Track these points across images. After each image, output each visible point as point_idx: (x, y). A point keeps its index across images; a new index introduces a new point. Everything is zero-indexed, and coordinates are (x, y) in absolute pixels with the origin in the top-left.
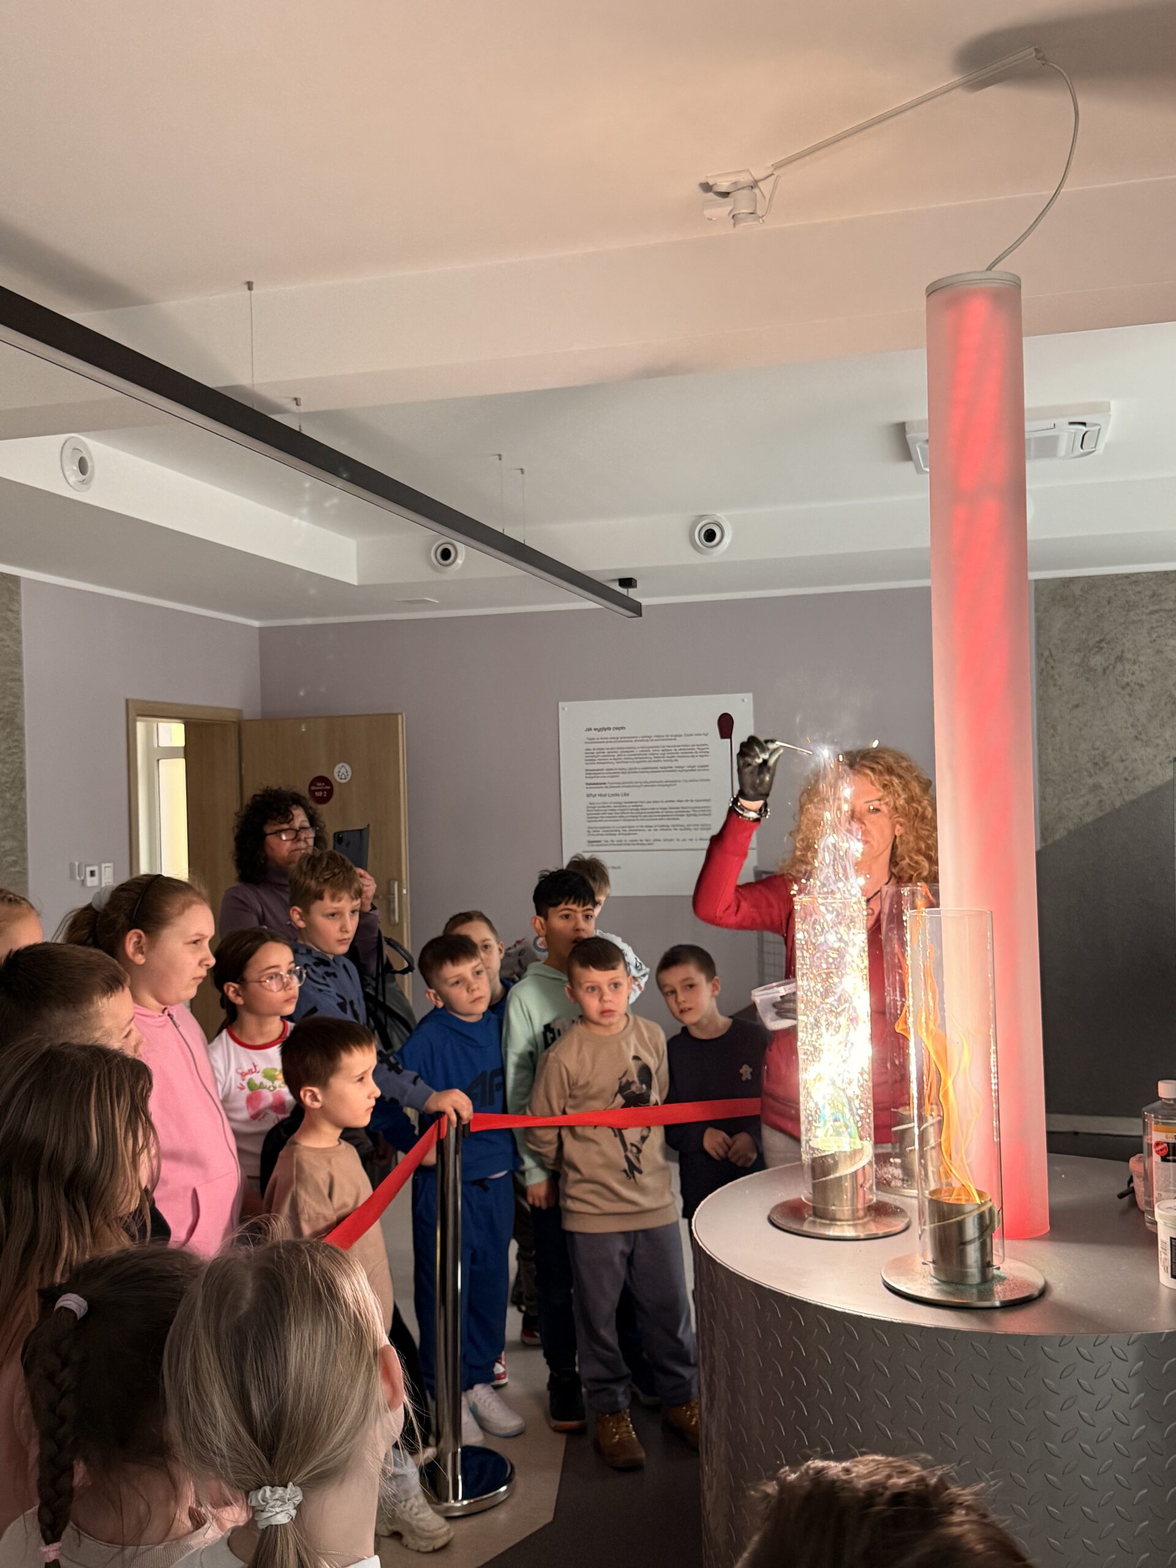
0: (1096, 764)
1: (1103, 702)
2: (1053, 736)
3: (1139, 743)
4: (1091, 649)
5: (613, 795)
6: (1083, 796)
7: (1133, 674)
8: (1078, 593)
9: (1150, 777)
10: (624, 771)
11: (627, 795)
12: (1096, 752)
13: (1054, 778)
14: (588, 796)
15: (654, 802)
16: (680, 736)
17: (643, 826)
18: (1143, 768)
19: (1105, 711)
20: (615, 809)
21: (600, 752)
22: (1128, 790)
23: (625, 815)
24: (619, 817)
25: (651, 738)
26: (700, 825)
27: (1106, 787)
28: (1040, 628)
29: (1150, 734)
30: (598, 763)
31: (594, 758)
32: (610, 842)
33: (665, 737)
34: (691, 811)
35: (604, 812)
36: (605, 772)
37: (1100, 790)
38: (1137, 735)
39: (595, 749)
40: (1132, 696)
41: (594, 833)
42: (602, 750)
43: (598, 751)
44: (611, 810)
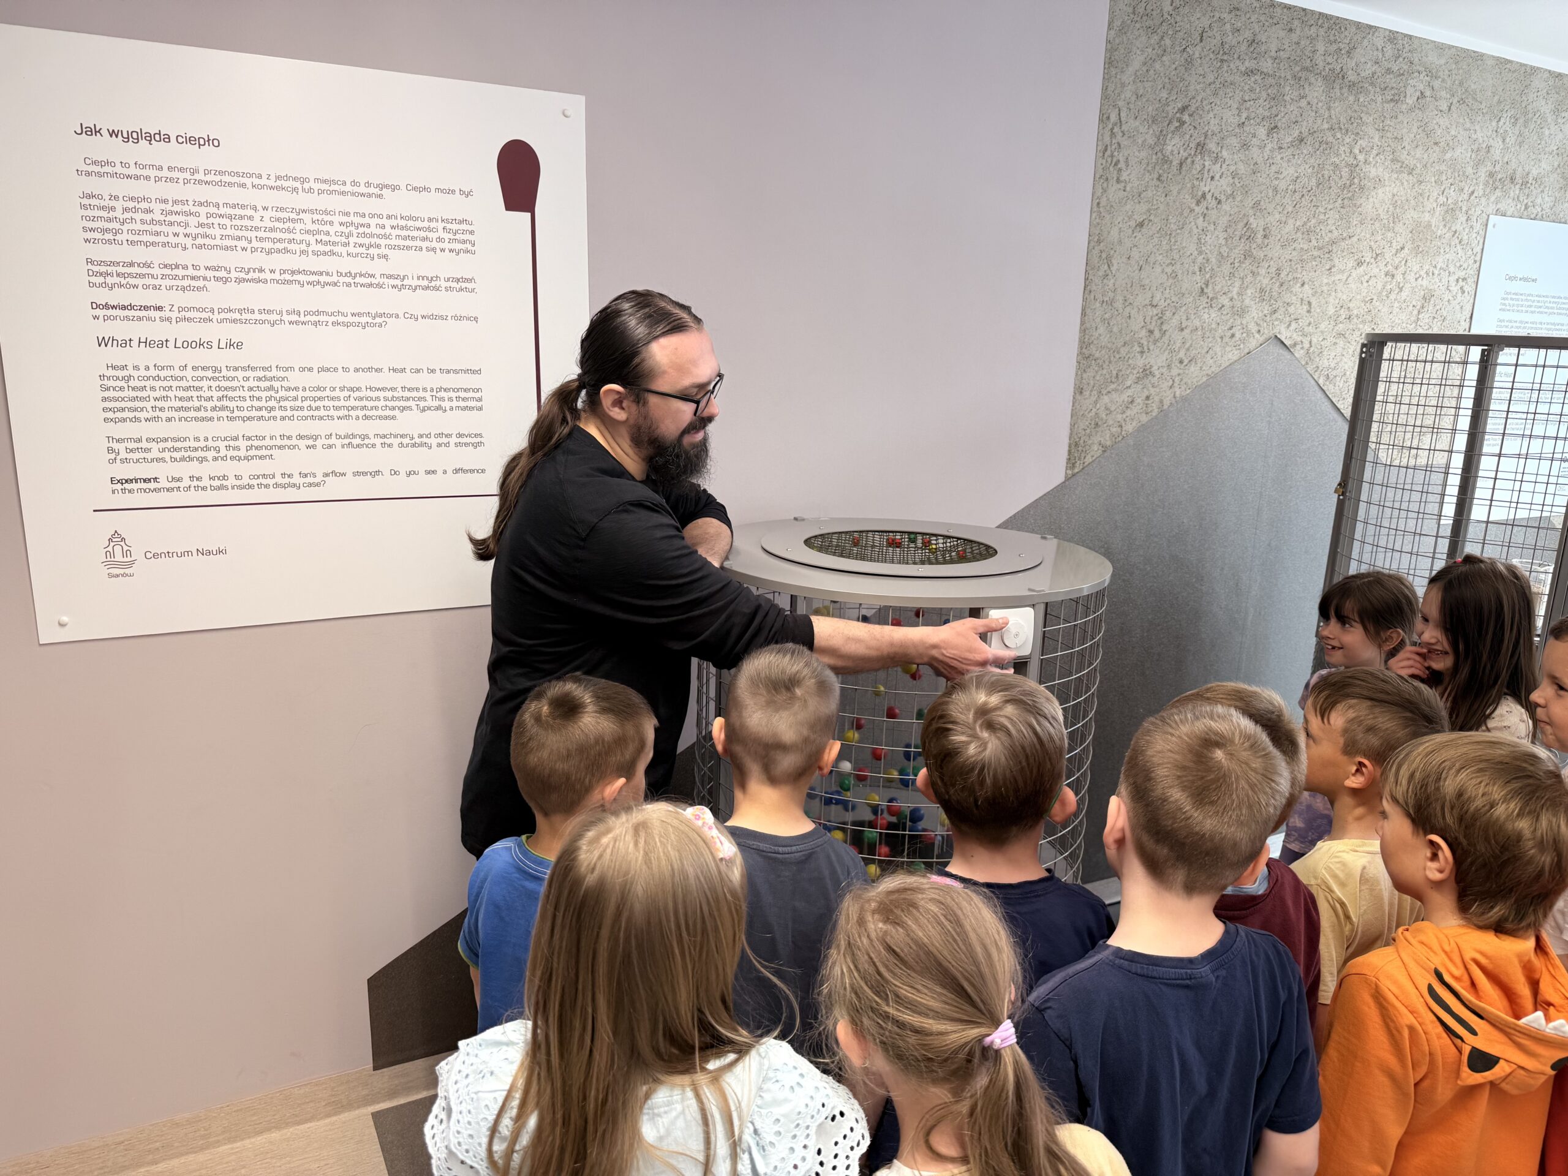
0: (1151, 332)
1: (1173, 223)
2: (1106, 276)
4: (1169, 123)
5: (188, 345)
6: (1129, 388)
9: (1208, 359)
10: (221, 275)
12: (1155, 311)
14: (102, 342)
15: (322, 369)
16: (395, 188)
17: (290, 438)
18: (1202, 343)
19: (1173, 240)
20: (196, 384)
21: (136, 210)
22: (1182, 380)
23: (232, 404)
24: (214, 409)
25: (306, 186)
26: (453, 436)
27: (1157, 373)
28: (1112, 63)
29: (1217, 288)
30: (133, 243)
31: (116, 225)
32: (186, 482)
33: (348, 188)
34: (429, 398)
35: (164, 393)
36: (156, 271)
37: (1150, 377)
38: (1204, 286)
39: (116, 198)
40: (1207, 218)
41: (129, 456)
42: (144, 205)
43: (131, 205)
44: (188, 388)
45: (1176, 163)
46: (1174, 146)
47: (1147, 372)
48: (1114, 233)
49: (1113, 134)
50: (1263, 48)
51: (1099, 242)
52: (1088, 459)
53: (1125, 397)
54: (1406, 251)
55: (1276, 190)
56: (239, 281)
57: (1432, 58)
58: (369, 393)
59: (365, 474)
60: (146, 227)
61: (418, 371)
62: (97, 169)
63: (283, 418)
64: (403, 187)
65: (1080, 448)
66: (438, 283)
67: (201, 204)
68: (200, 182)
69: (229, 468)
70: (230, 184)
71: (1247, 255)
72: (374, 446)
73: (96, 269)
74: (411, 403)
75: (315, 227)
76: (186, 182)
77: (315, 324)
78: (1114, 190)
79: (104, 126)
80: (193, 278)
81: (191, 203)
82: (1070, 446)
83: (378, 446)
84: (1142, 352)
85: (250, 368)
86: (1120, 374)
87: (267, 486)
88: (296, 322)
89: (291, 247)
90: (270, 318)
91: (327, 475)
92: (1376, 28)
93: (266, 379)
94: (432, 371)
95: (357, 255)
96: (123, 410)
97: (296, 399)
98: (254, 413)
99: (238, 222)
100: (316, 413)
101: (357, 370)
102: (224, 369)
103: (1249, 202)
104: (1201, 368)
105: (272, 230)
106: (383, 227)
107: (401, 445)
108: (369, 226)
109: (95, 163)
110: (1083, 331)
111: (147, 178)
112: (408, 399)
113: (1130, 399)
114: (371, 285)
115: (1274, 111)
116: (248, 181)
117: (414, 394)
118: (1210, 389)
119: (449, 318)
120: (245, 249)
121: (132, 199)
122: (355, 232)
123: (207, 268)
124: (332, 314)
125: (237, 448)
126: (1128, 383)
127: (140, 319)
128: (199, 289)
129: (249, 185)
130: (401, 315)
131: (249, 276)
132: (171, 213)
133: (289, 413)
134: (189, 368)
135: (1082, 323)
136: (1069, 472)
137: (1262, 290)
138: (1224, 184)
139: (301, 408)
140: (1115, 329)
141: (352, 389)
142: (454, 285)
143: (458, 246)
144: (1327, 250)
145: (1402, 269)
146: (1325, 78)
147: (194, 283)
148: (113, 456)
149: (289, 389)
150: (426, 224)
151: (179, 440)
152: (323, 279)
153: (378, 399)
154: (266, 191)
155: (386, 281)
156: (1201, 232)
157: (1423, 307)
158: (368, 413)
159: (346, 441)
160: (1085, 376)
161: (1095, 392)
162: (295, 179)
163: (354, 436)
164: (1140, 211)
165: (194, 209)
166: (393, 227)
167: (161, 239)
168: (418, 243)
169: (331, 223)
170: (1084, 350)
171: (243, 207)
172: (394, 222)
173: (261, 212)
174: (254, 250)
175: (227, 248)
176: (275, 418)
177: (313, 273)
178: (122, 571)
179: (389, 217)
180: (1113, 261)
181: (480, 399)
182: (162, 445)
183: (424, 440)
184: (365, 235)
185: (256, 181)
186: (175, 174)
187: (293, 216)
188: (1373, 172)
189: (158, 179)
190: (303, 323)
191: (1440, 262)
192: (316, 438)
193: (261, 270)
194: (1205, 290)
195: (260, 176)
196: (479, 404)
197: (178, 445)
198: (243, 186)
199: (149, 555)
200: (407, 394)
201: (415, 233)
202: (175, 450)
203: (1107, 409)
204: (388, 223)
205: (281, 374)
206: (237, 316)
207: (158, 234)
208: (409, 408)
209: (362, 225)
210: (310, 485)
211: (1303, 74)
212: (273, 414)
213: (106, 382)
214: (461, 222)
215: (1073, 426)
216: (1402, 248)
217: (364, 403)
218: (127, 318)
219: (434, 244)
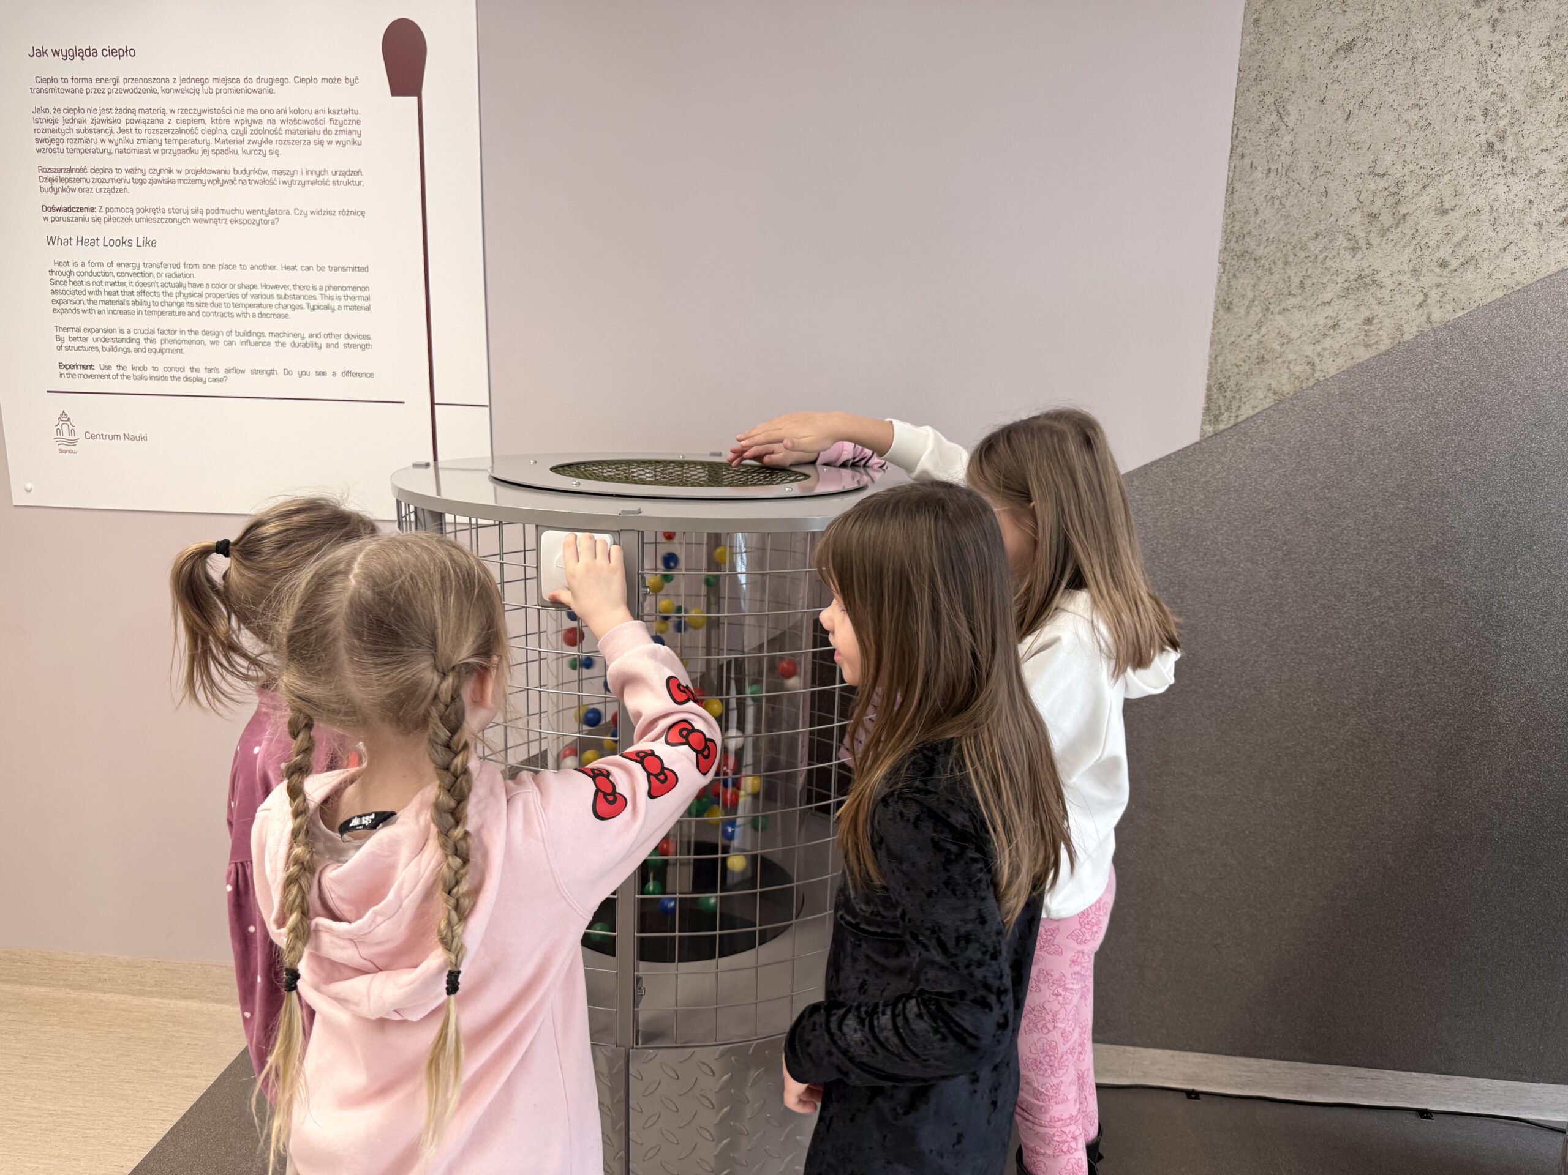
0: (1373, 216)
1: (1420, 40)
2: (1274, 130)
3: (1494, 164)
5: (114, 243)
6: (1328, 305)
9: (1507, 260)
10: (138, 177)
11: (151, 243)
12: (1382, 184)
13: (1260, 251)
14: (51, 241)
15: (223, 267)
16: (283, 82)
17: (196, 333)
18: (1491, 234)
19: (1420, 68)
20: (121, 279)
21: (73, 120)
22: (1445, 294)
23: (149, 299)
24: (134, 303)
25: (206, 86)
26: (342, 336)
27: (1388, 282)
29: (1527, 143)
30: (71, 151)
31: (58, 136)
32: (114, 371)
33: (242, 85)
34: (318, 297)
35: (96, 288)
36: (89, 175)
37: (1373, 289)
38: (1494, 139)
39: (58, 111)
40: (1499, 28)
41: (72, 344)
42: (79, 116)
43: (69, 116)
44: (114, 284)
47: (1366, 281)
48: (1291, 64)
51: (1258, 80)
52: (1246, 412)
53: (1320, 318)
56: (153, 182)
58: (264, 291)
59: (261, 372)
60: (81, 136)
61: (308, 268)
62: (44, 86)
63: (190, 314)
64: (291, 80)
65: (1229, 394)
66: (326, 177)
67: (122, 111)
68: (121, 91)
69: (147, 359)
70: (144, 91)
72: (269, 344)
73: (45, 175)
74: (302, 302)
75: (214, 126)
76: (110, 91)
77: (216, 222)
79: (49, 48)
80: (117, 181)
81: (114, 111)
82: (1209, 388)
83: (273, 344)
84: (1354, 249)
85: (162, 265)
86: (1308, 283)
87: (178, 379)
88: (200, 221)
89: (195, 147)
90: (177, 216)
91: (228, 371)
93: (176, 276)
94: (321, 269)
95: (251, 152)
96: (66, 302)
97: (200, 295)
98: (167, 308)
99: (150, 126)
100: (218, 310)
101: (253, 268)
102: (142, 266)
104: (1490, 275)
105: (178, 131)
106: (274, 122)
107: (293, 344)
108: (261, 122)
109: (43, 81)
110: (1231, 216)
111: (81, 91)
112: (299, 297)
113: (1330, 323)
114: (263, 182)
116: (157, 86)
117: (305, 292)
118: (1513, 310)
119: (337, 213)
120: (156, 151)
121: (70, 111)
122: (249, 129)
123: (127, 171)
124: (231, 212)
125: (153, 341)
126: (1327, 297)
127: (77, 219)
128: (122, 191)
129: (159, 91)
130: (292, 212)
131: (160, 178)
132: (99, 121)
133: (195, 309)
134: (115, 265)
135: (1229, 203)
136: (1210, 429)
139: (206, 305)
140: (1295, 212)
141: (249, 287)
142: (341, 178)
143: (344, 138)
147: (118, 186)
148: (59, 343)
149: (194, 286)
150: (313, 117)
151: (108, 331)
152: (222, 177)
153: (272, 297)
154: (173, 95)
155: (277, 177)
156: (1486, 50)
158: (264, 311)
159: (245, 338)
160: (1234, 283)
161: (1258, 310)
162: (197, 81)
163: (252, 334)
165: (117, 116)
166: (282, 122)
167: (92, 146)
168: (307, 137)
169: (228, 121)
170: (1233, 245)
171: (155, 111)
172: (283, 117)
173: (169, 116)
174: (164, 152)
175: (142, 151)
176: (183, 313)
177: (213, 172)
178: (68, 448)
179: (279, 112)
180: (1289, 107)
181: (367, 299)
182: (96, 335)
183: (315, 340)
184: (257, 132)
185: (165, 86)
186: (102, 85)
187: (196, 117)
189: (89, 91)
190: (206, 221)
192: (218, 334)
193: (170, 171)
194: (1498, 146)
195: (167, 81)
196: (367, 304)
197: (108, 335)
198: (154, 91)
199: (88, 436)
200: (298, 292)
201: (304, 127)
202: (106, 340)
203: (1281, 336)
204: (278, 118)
205: (188, 271)
206: (151, 215)
207: (89, 141)
208: (300, 307)
209: (255, 122)
210: (215, 380)
212: (182, 309)
213: (53, 277)
214: (347, 112)
215: (1214, 359)
217: (259, 301)
218: (67, 219)
219: (322, 137)
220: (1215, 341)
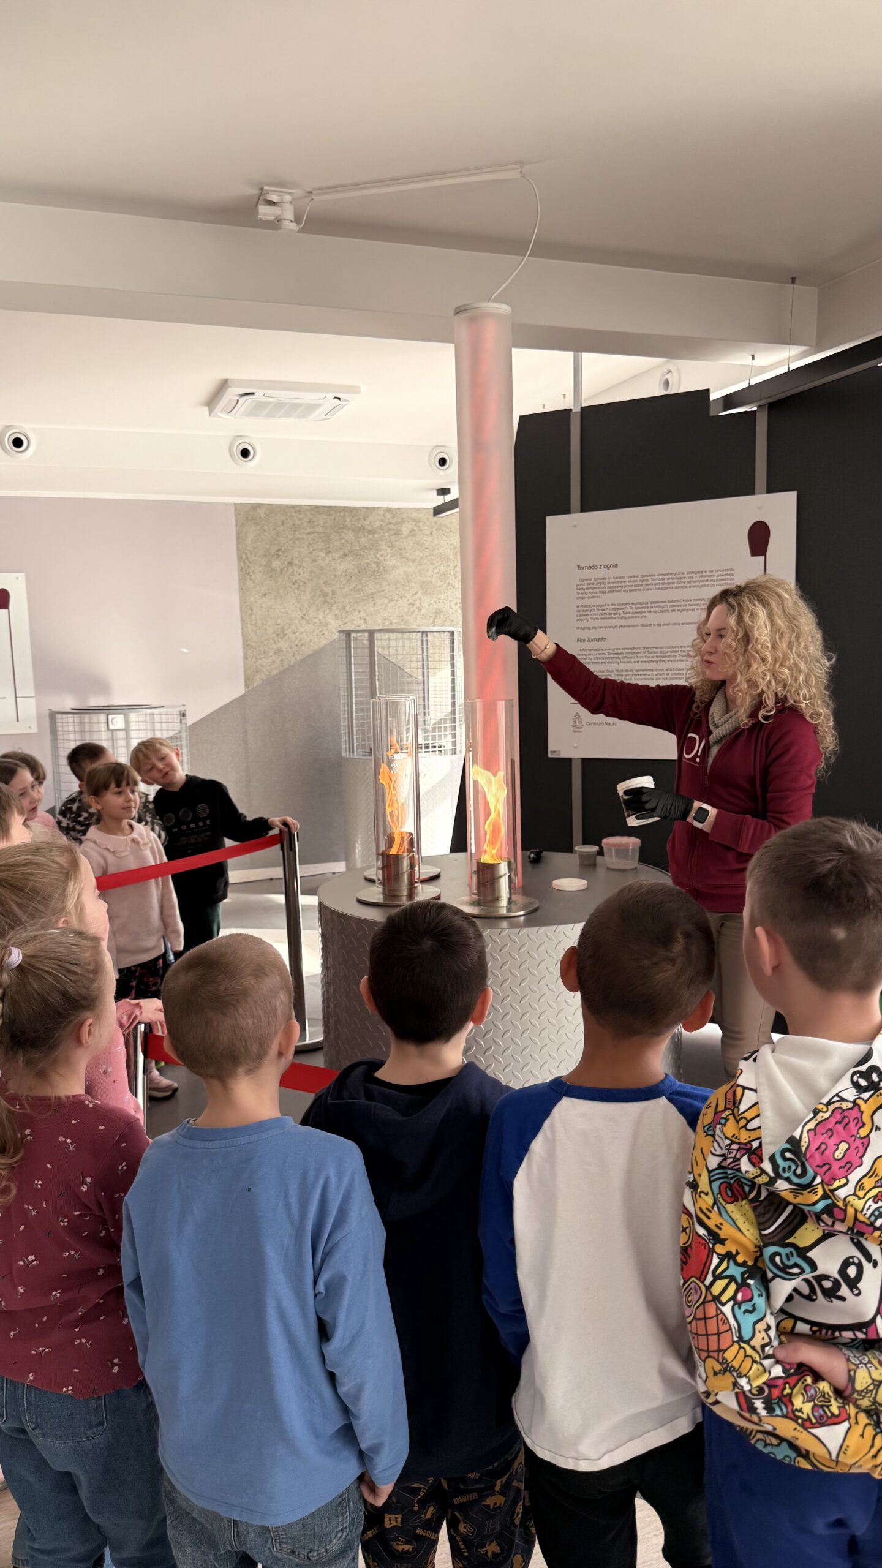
0: (278, 635)
1: (282, 592)
2: (251, 615)
3: (304, 622)
4: (273, 556)
6: (271, 656)
7: (299, 574)
8: (263, 515)
9: (312, 644)
12: (279, 627)
13: (252, 645)
18: (306, 638)
19: (283, 599)
22: (298, 653)
27: (284, 651)
28: (239, 538)
37: (281, 652)
40: (299, 589)
45: (279, 570)
46: (276, 564)
47: (279, 651)
48: (252, 599)
49: (244, 563)
50: (316, 524)
51: (245, 602)
52: (255, 685)
53: (270, 660)
54: (419, 594)
55: (335, 576)
57: (415, 515)
65: (250, 680)
71: (325, 602)
78: (249, 584)
82: (245, 679)
84: (275, 643)
92: (378, 508)
103: (321, 582)
104: (308, 648)
110: (243, 635)
113: (272, 661)
115: (327, 546)
126: (271, 654)
135: (243, 632)
136: (247, 689)
137: (336, 615)
138: (307, 575)
140: (260, 634)
144: (372, 596)
145: (418, 602)
146: (353, 531)
157: (436, 616)
160: (248, 652)
161: (255, 658)
164: (264, 589)
170: (245, 643)
180: (253, 609)
188: (391, 564)
191: (443, 597)
203: (261, 665)
211: (340, 530)
215: (245, 671)
216: (416, 593)
220: (244, 667)
